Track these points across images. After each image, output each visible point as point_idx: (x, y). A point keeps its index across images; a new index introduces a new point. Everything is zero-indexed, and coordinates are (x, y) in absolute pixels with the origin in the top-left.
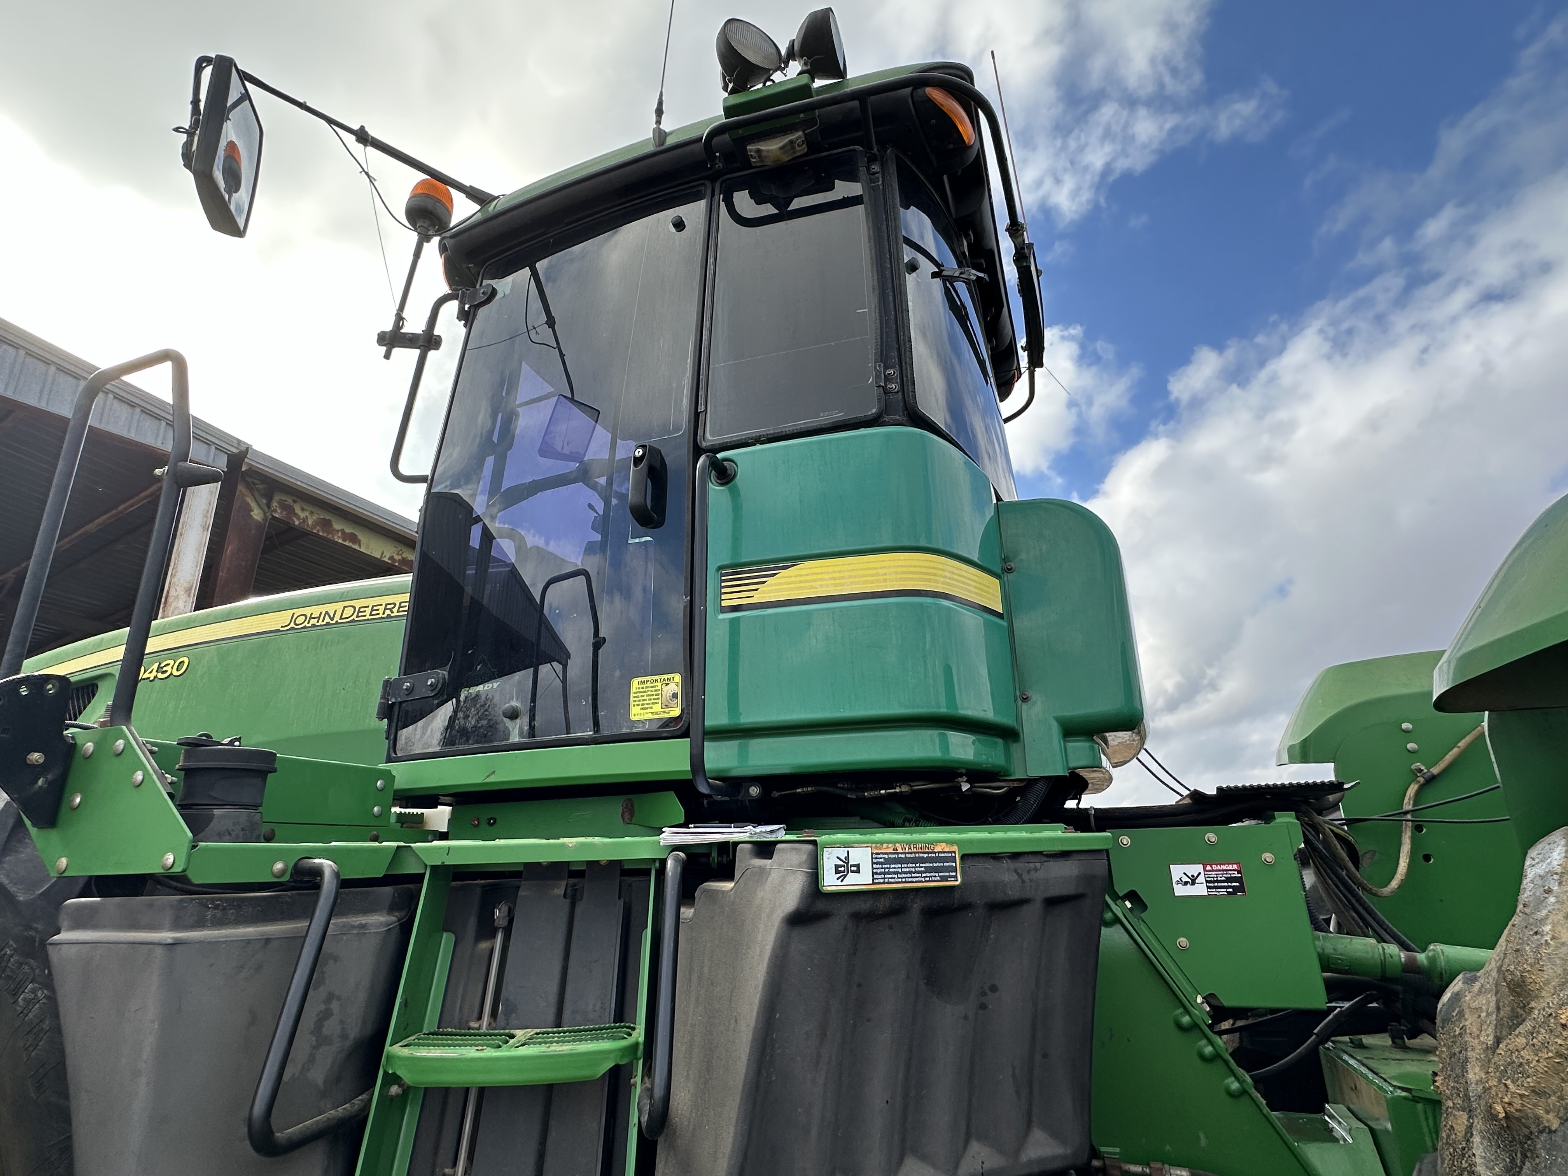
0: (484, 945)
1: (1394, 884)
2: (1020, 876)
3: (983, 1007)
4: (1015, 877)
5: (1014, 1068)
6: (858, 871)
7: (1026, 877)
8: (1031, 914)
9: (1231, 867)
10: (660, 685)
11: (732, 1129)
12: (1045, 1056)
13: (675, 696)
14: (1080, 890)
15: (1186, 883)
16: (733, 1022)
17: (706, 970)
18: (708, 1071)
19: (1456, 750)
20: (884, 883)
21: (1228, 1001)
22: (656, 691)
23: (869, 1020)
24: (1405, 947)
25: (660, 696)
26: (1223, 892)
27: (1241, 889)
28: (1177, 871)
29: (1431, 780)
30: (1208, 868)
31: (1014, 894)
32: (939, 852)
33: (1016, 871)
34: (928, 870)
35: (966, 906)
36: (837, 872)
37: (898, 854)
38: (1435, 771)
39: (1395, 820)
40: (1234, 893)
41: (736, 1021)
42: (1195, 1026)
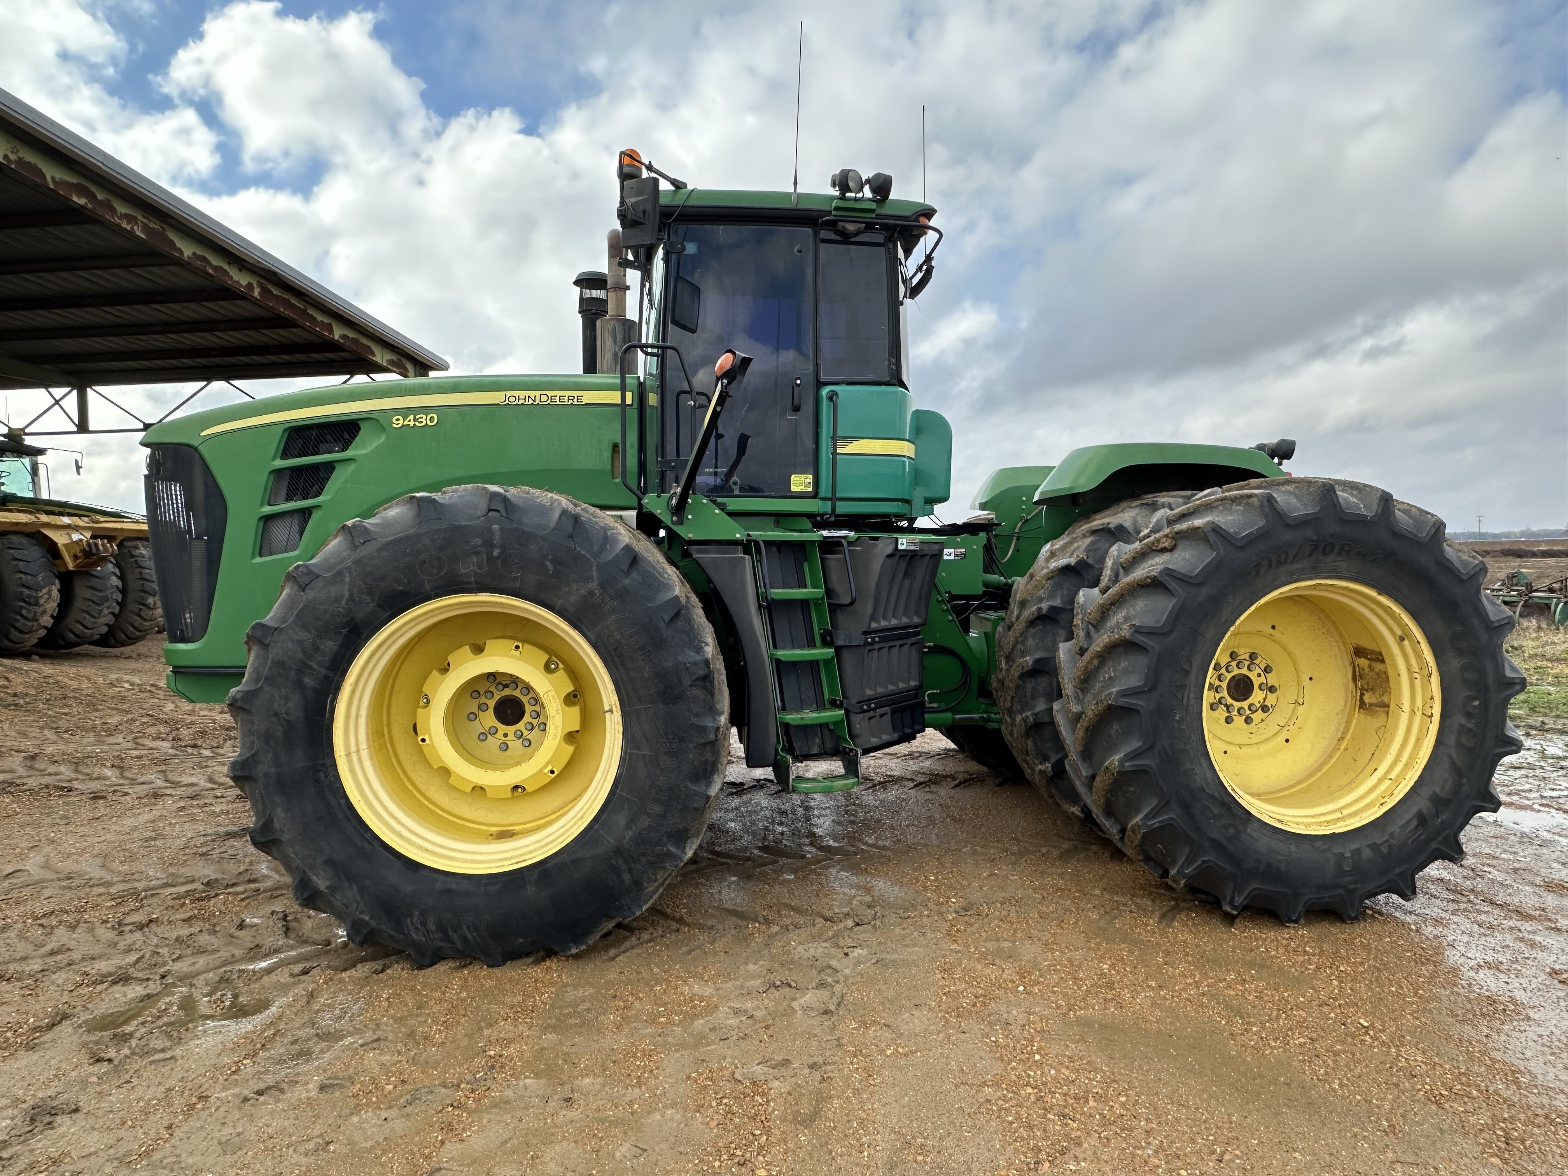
1: (1006, 559)
3: (913, 582)
4: (927, 548)
5: (916, 600)
7: (929, 548)
9: (963, 550)
12: (921, 600)
14: (938, 553)
15: (948, 555)
19: (1035, 512)
21: (954, 593)
24: (1005, 578)
26: (959, 558)
27: (965, 557)
28: (946, 551)
29: (1027, 521)
30: (956, 550)
33: (928, 546)
38: (1029, 518)
39: (1011, 536)
40: (962, 559)
42: (943, 601)
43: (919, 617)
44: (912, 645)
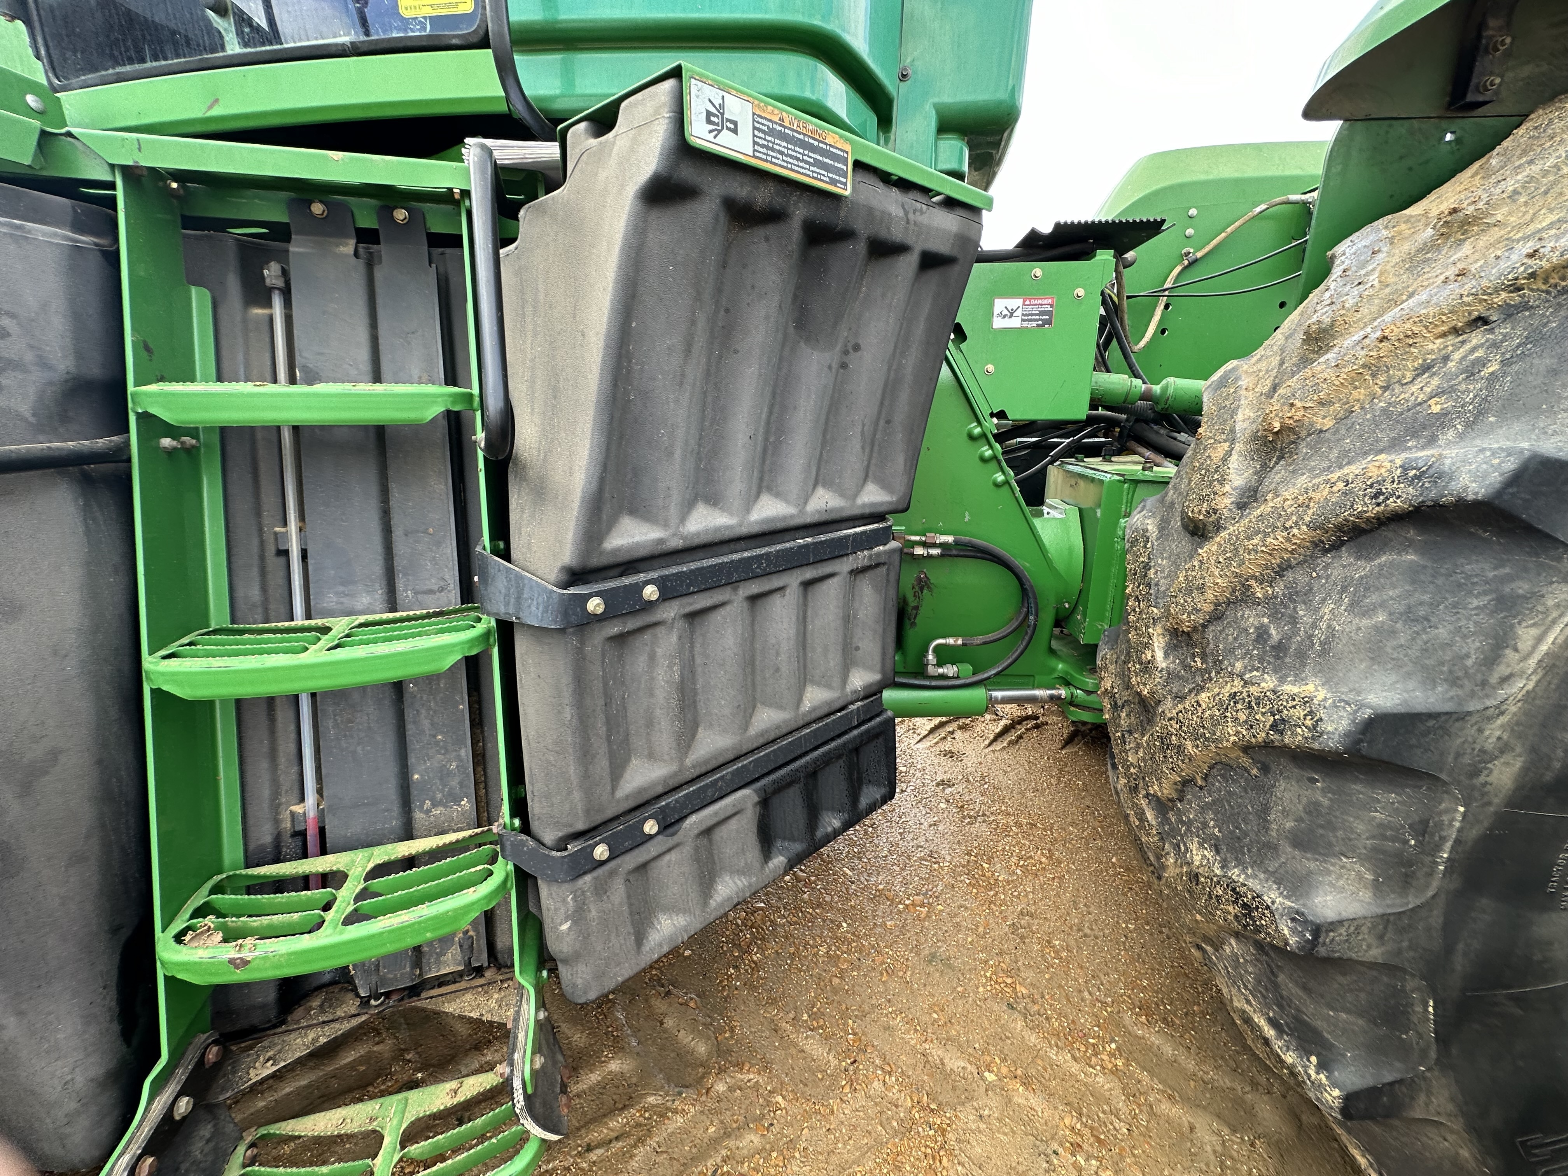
0: (259, 312)
1: (1142, 344)
2: (906, 213)
3: (844, 366)
4: (901, 213)
5: (864, 425)
6: (735, 131)
7: (911, 216)
8: (908, 264)
9: (1046, 302)
11: (587, 443)
12: (888, 422)
14: (955, 253)
15: (1005, 316)
16: (579, 337)
17: (541, 296)
18: (555, 397)
19: (1223, 235)
20: (766, 161)
21: (1015, 415)
23: (736, 352)
24: (1146, 381)
26: (1034, 324)
27: (1049, 322)
28: (1000, 305)
29: (1194, 262)
30: (1027, 302)
31: (897, 234)
32: (831, 146)
33: (903, 206)
34: (817, 164)
35: (847, 235)
36: (709, 122)
37: (785, 127)
38: (1199, 255)
39: (1156, 296)
40: (1043, 325)
41: (583, 335)
42: (984, 435)
43: (885, 485)
44: (856, 573)
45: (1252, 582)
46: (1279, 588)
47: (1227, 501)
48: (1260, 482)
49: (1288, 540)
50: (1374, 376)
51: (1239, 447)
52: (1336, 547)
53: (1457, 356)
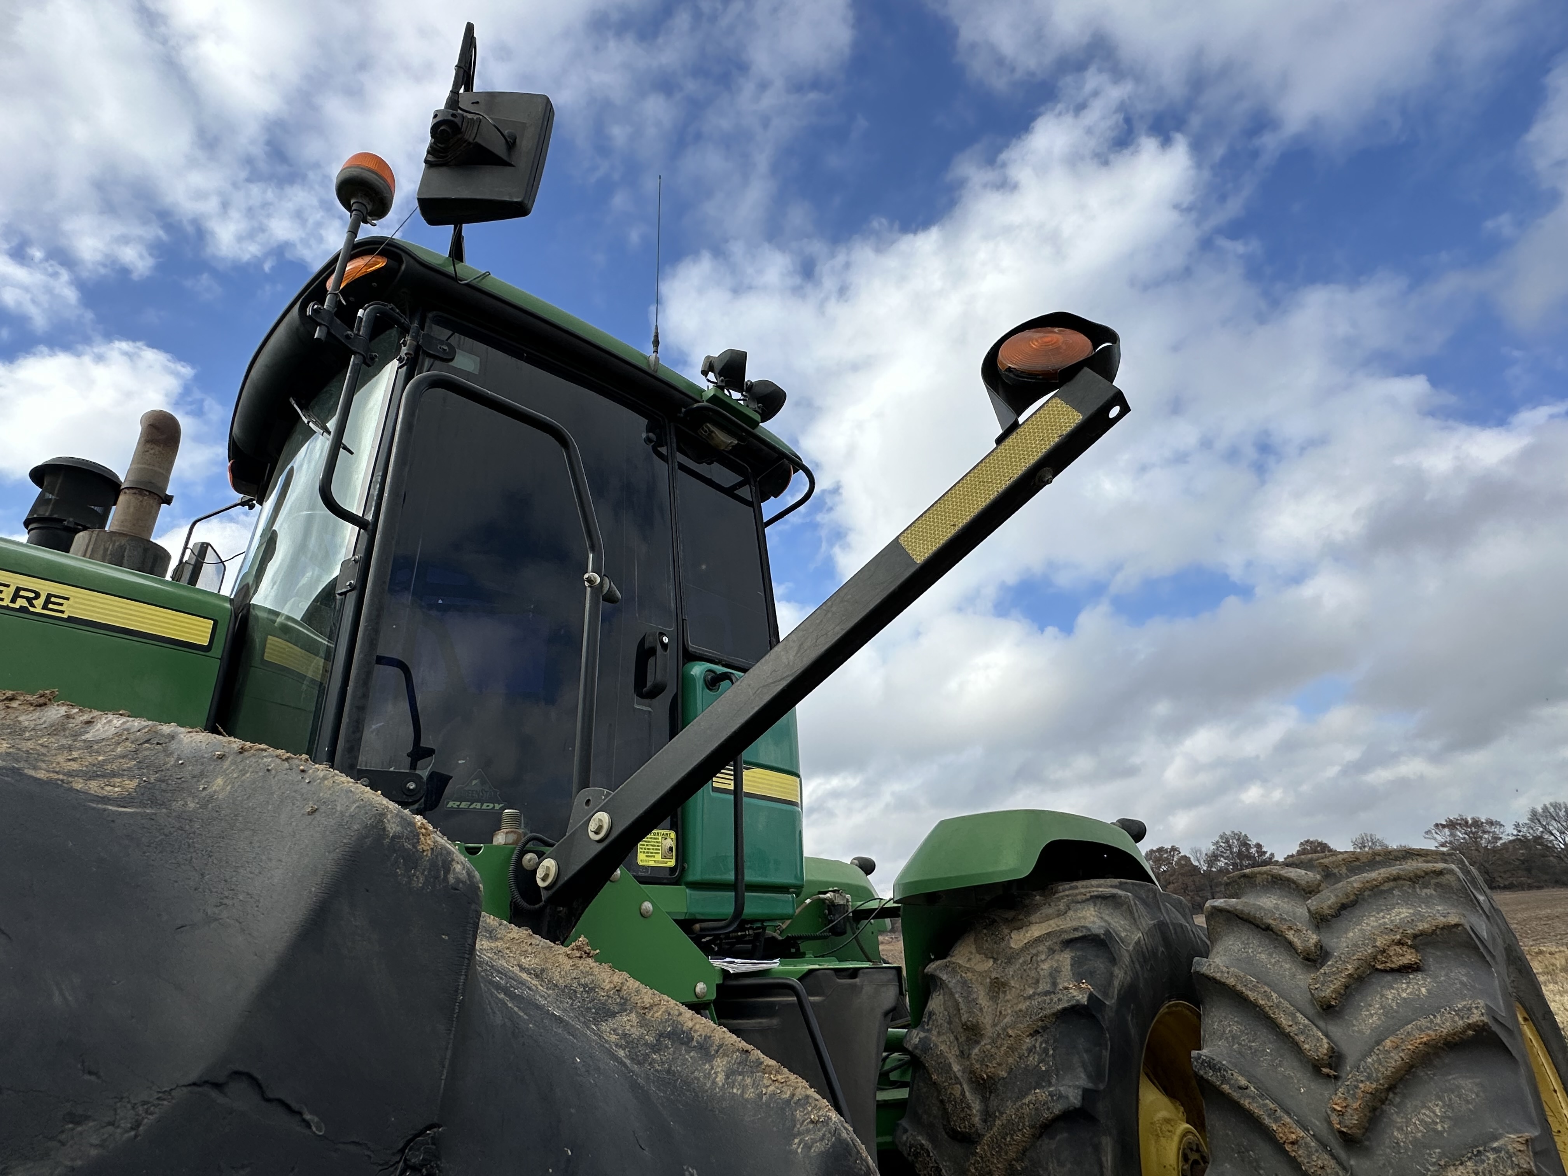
10: (660, 838)
13: (671, 849)
22: (657, 842)
25: (660, 848)
45: (1014, 1162)
46: (1026, 1163)
47: (977, 1119)
48: (987, 1106)
49: (1023, 1135)
50: (1013, 1052)
51: (965, 1086)
52: (1041, 1136)
53: (1037, 1045)
